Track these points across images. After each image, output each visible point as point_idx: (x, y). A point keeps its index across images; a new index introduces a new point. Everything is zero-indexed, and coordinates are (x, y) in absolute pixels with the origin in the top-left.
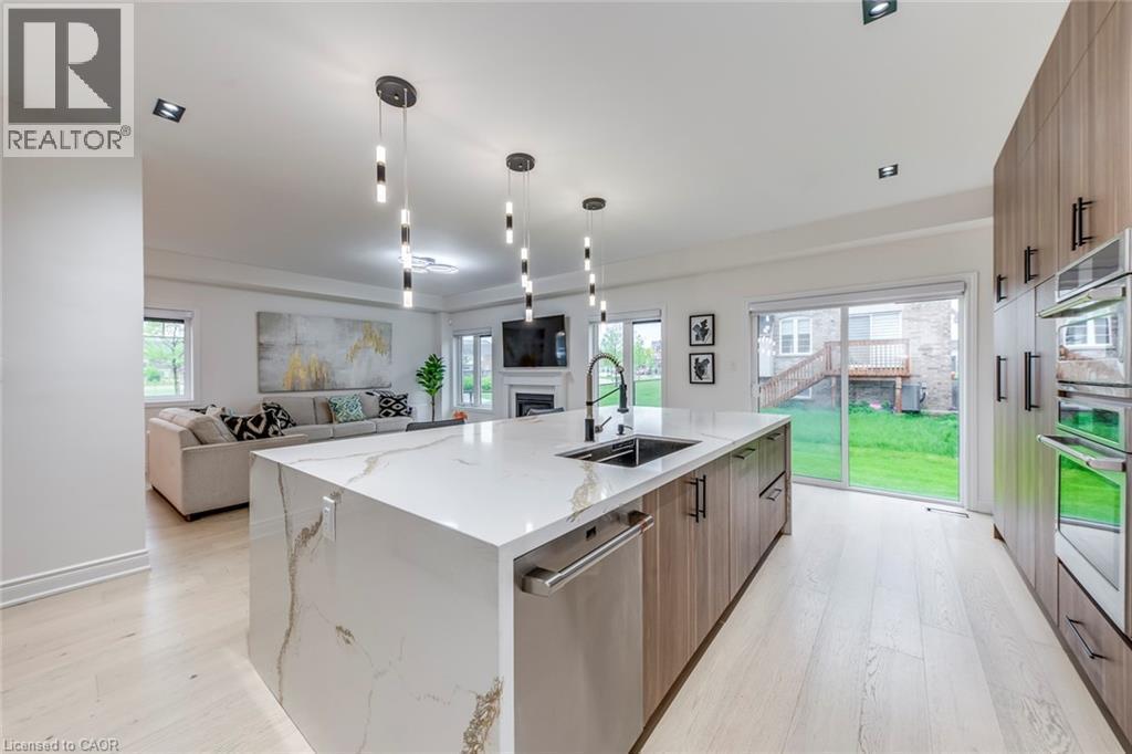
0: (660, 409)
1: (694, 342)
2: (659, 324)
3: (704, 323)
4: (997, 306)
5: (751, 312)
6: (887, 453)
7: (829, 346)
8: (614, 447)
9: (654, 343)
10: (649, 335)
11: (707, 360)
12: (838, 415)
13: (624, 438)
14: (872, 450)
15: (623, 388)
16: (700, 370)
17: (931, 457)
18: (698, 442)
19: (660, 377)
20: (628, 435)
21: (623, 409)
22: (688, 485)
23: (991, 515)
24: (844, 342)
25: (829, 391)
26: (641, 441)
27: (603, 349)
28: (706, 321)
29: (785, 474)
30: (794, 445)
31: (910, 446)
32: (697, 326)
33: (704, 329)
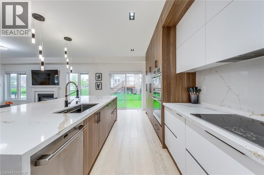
0: (88, 96)
1: (97, 80)
2: (88, 75)
3: (99, 75)
4: (146, 76)
5: (109, 74)
6: (132, 101)
7: (123, 82)
8: (75, 108)
9: (86, 79)
10: (85, 77)
11: (100, 84)
12: (125, 95)
13: (77, 105)
14: (130, 101)
15: (78, 91)
16: (98, 86)
17: (138, 101)
18: (98, 104)
19: (88, 88)
20: (79, 104)
21: (78, 97)
22: (96, 115)
23: (145, 110)
24: (126, 81)
25: (123, 90)
26: (83, 105)
27: (71, 80)
28: (100, 75)
29: (116, 108)
30: (118, 101)
31: (135, 100)
32: (98, 76)
33: (99, 77)
